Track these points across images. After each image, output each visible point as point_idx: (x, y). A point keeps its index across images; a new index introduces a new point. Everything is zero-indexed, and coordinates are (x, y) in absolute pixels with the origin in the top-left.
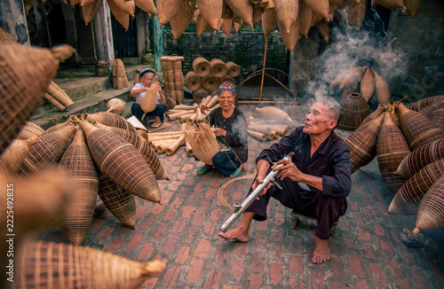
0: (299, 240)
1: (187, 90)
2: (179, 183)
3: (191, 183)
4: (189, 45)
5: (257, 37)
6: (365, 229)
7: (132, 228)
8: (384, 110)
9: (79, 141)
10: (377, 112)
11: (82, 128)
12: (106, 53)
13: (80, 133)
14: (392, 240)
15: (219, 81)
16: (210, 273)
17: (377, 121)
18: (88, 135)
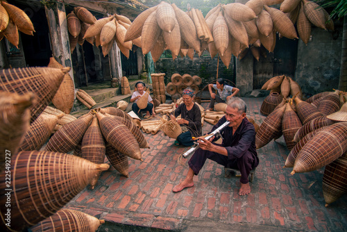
0: (229, 185)
1: (168, 94)
2: (158, 151)
3: (165, 151)
4: (170, 66)
5: (214, 60)
6: (273, 177)
7: (126, 177)
8: (287, 102)
9: (95, 124)
10: (282, 103)
11: (97, 116)
12: (118, 73)
13: (95, 119)
14: (289, 184)
15: (183, 88)
16: (171, 203)
17: (282, 109)
18: (100, 120)
